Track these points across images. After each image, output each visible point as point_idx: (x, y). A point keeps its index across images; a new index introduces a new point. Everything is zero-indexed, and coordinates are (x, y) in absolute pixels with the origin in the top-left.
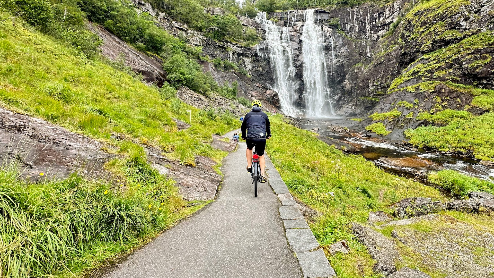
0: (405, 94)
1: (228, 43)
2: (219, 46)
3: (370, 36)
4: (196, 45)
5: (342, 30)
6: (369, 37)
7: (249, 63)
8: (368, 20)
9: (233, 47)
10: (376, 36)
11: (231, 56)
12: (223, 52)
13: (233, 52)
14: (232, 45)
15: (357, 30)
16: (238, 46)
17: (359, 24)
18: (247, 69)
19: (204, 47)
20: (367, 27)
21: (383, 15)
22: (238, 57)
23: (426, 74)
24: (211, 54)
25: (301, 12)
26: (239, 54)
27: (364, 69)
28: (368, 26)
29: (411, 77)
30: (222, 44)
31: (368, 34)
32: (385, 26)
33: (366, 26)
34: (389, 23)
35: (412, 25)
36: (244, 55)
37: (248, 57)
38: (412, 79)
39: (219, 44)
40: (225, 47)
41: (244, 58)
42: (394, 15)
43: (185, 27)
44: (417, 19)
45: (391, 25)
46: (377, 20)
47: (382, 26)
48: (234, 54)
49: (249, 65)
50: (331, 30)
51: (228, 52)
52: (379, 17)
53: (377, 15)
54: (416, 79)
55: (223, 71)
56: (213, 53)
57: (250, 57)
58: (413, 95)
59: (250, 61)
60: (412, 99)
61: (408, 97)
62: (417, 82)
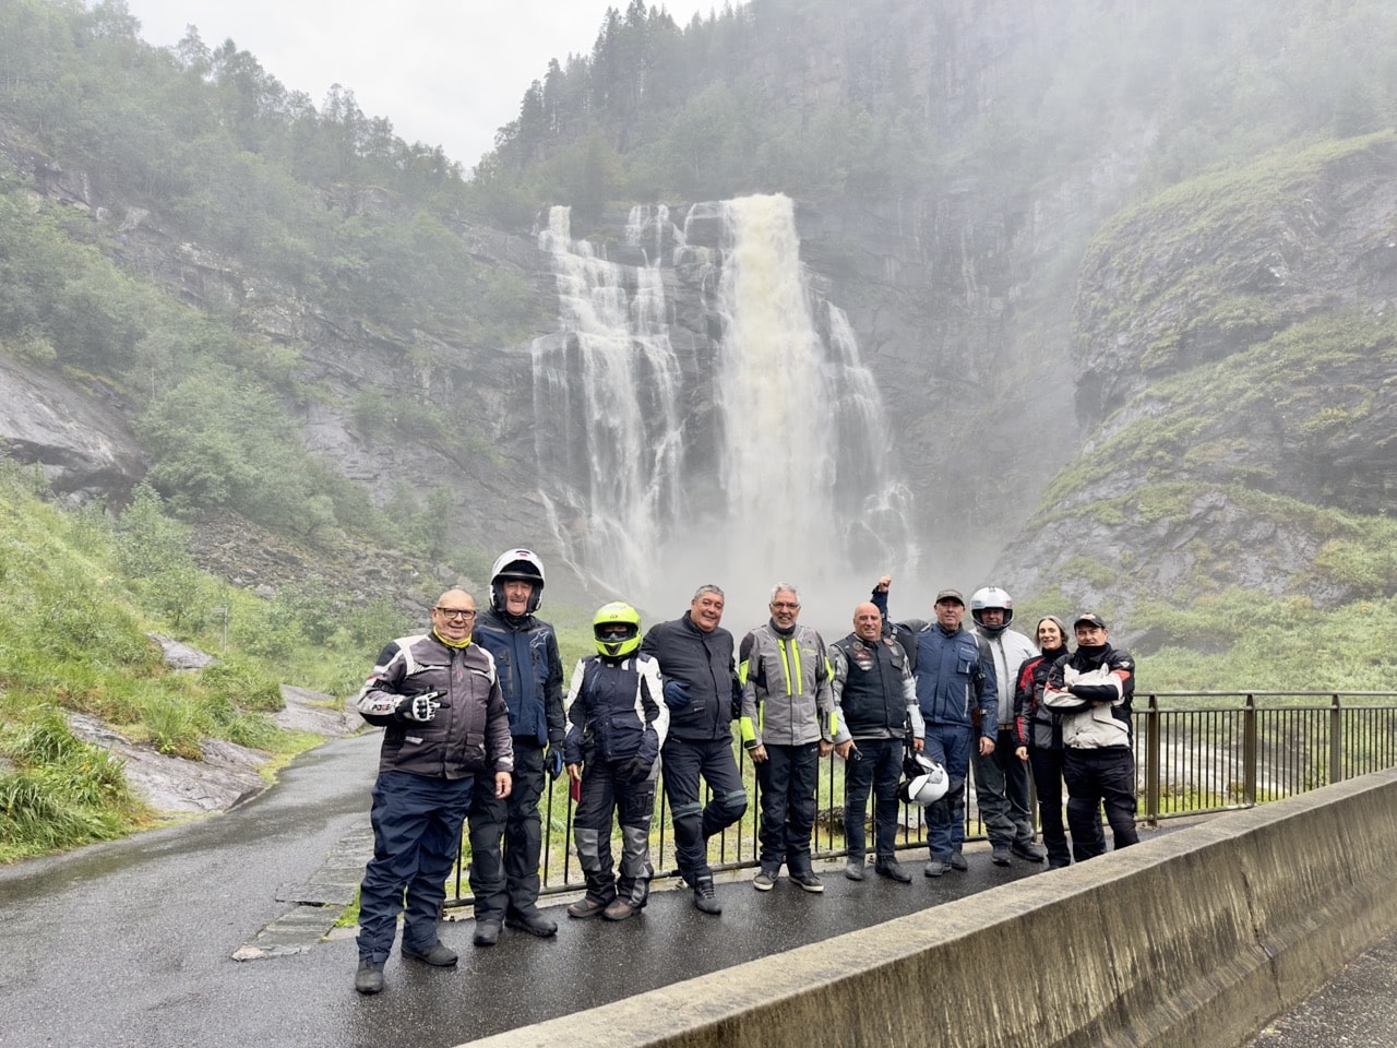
0: (1091, 529)
1: (415, 331)
2: (378, 342)
3: (979, 305)
4: (279, 339)
5: (870, 280)
6: (972, 310)
7: (503, 412)
8: (968, 241)
9: (436, 347)
11: (426, 382)
12: (393, 364)
13: (433, 364)
14: (430, 338)
15: (927, 282)
16: (457, 340)
17: (932, 255)
18: (496, 435)
19: (313, 343)
21: (1023, 224)
22: (457, 386)
23: (1160, 453)
24: (342, 375)
26: (459, 376)
28: (968, 267)
29: (1109, 467)
30: (390, 332)
33: (960, 265)
34: (1047, 256)
35: (1112, 269)
36: (479, 377)
37: (496, 386)
38: (1115, 475)
39: (377, 335)
40: (400, 344)
41: (481, 391)
43: (234, 264)
44: (1128, 249)
46: (1001, 244)
47: (1021, 265)
48: (437, 374)
49: (502, 420)
51: (412, 368)
52: (1009, 234)
54: (1126, 473)
55: (394, 441)
56: (349, 371)
57: (506, 386)
58: (1116, 533)
59: (505, 401)
60: (1113, 551)
61: (1099, 539)
62: (1130, 485)
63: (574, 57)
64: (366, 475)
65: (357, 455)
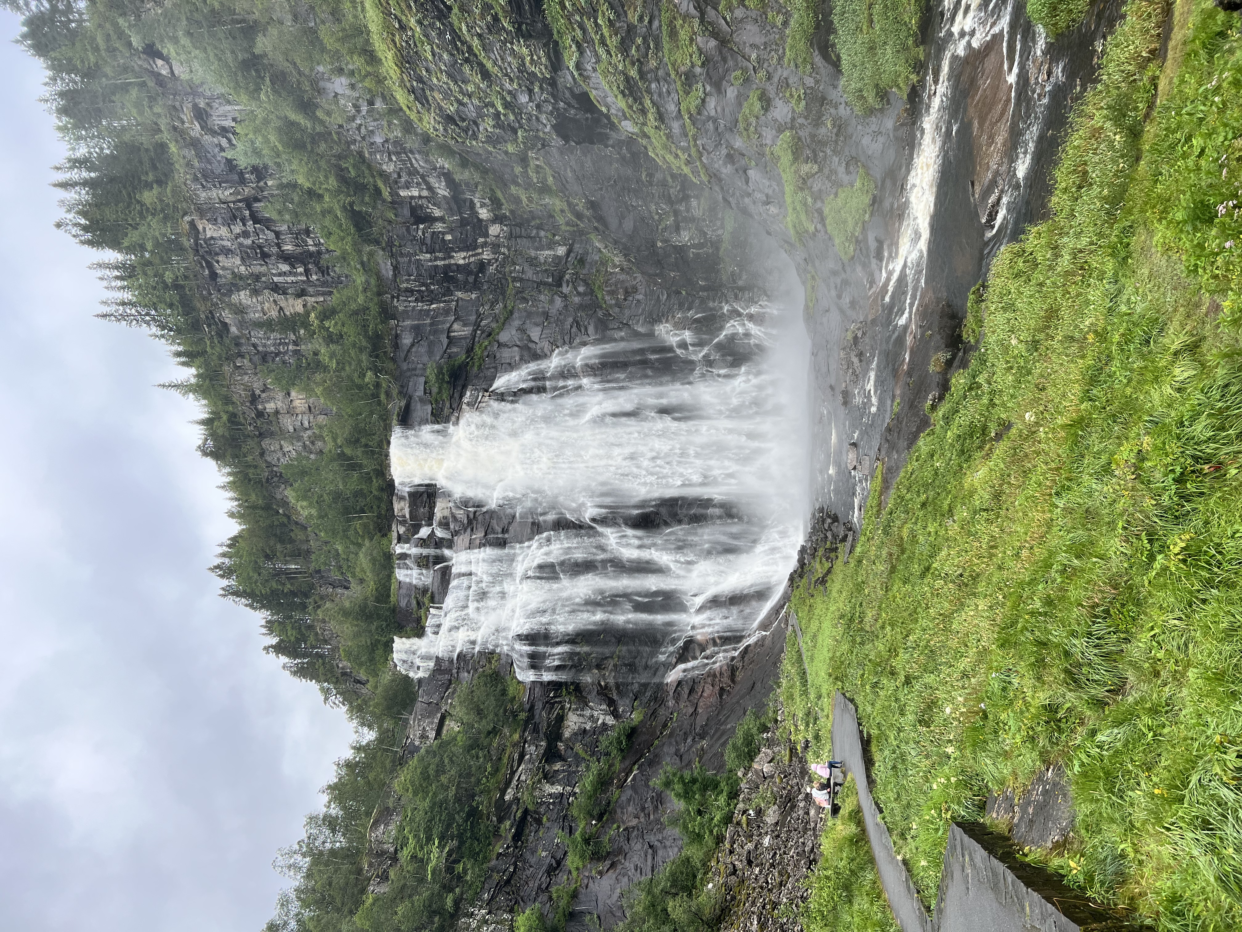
0: (709, 118)
1: (507, 798)
2: (517, 837)
3: (496, 247)
5: (470, 350)
6: (500, 253)
7: (588, 713)
8: (436, 259)
9: (523, 778)
10: (494, 230)
11: (557, 789)
12: (539, 822)
13: (539, 781)
14: (515, 782)
15: (473, 296)
16: (516, 756)
17: (448, 292)
18: (610, 720)
19: (517, 903)
20: (461, 262)
21: (421, 207)
22: (562, 758)
23: (634, 52)
24: (549, 875)
25: (402, 503)
26: (551, 755)
27: (615, 266)
28: (460, 258)
29: (648, 103)
30: (508, 823)
31: (486, 255)
32: (463, 196)
33: (458, 266)
34: (451, 182)
35: (457, 111)
36: (554, 734)
37: (561, 719)
38: (655, 97)
39: (510, 837)
40: (519, 814)
41: (567, 734)
42: (421, 171)
44: (438, 96)
45: (457, 177)
46: (439, 227)
47: (459, 208)
48: (549, 777)
49: (596, 714)
50: (468, 393)
51: (543, 803)
52: (430, 219)
53: (421, 226)
54: (653, 86)
55: (615, 826)
56: (544, 868)
57: (563, 708)
58: (713, 90)
59: (577, 709)
60: (731, 93)
61: (719, 109)
62: (666, 80)
63: (264, 631)
64: (649, 857)
65: (629, 865)
